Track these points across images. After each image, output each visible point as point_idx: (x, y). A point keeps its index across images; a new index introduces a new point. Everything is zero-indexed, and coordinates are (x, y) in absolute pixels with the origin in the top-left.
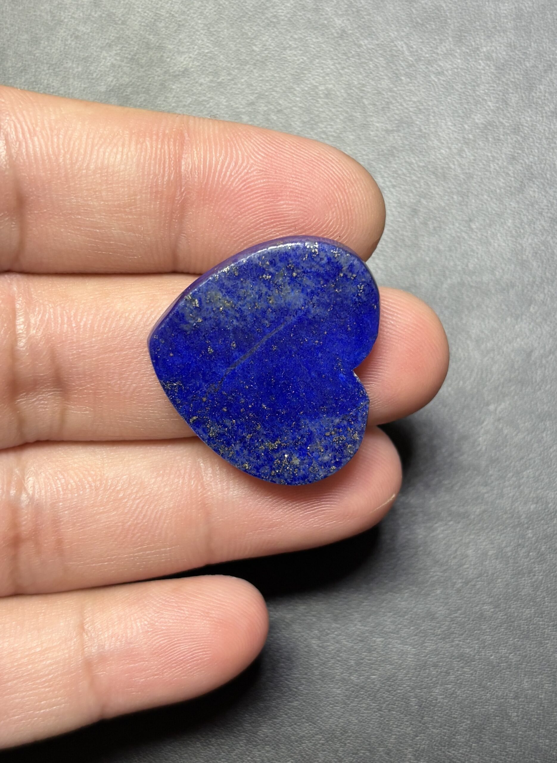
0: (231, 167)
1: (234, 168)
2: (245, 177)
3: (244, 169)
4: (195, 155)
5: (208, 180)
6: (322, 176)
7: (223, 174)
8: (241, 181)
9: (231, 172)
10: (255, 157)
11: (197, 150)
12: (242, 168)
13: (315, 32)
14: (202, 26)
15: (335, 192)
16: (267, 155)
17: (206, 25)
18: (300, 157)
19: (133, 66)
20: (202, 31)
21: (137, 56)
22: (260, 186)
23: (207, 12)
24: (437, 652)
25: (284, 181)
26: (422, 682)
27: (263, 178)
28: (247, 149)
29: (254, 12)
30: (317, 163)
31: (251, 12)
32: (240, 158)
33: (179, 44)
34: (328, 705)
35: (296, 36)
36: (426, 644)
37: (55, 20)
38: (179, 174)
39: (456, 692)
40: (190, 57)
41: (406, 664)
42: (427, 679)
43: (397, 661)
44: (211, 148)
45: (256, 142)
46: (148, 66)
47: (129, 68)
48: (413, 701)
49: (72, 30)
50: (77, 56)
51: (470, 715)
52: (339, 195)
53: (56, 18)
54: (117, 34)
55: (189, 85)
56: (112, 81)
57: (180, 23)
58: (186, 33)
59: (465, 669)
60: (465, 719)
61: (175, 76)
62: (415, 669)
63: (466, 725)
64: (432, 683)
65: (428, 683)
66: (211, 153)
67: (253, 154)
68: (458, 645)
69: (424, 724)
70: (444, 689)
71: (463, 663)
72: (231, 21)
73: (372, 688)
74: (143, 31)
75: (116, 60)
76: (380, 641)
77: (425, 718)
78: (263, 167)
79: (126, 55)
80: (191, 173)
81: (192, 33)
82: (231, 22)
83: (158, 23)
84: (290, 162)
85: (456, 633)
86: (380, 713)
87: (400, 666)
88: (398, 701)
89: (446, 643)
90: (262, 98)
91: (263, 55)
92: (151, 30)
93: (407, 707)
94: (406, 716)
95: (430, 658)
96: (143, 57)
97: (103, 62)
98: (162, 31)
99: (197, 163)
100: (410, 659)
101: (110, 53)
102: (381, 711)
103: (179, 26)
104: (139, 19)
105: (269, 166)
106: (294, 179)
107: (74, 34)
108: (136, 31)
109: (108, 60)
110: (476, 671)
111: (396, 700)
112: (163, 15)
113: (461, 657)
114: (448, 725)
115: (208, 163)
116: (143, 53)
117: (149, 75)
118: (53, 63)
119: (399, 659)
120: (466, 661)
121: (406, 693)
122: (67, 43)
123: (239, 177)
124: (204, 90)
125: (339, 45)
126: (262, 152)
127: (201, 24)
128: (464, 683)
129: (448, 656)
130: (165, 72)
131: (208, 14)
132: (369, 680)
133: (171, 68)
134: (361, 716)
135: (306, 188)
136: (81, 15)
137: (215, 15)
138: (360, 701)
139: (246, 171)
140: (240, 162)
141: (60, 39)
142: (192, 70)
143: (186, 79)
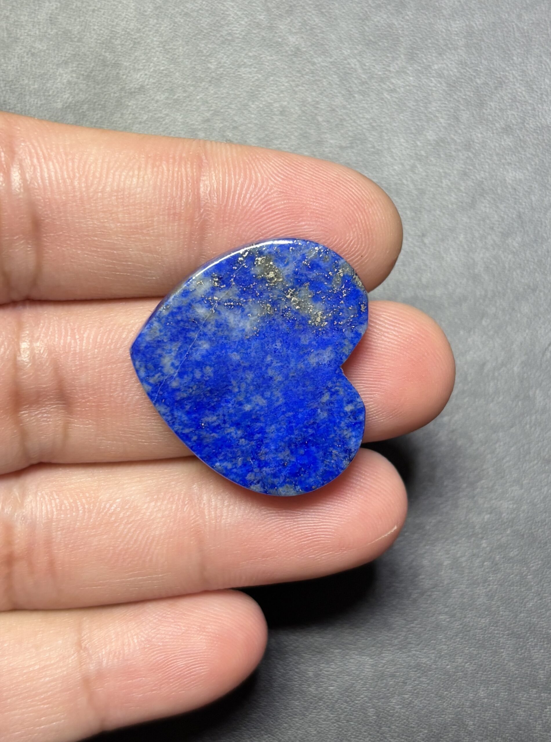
0: (251, 189)
1: (254, 191)
2: (266, 199)
3: (264, 191)
4: (214, 178)
5: (227, 201)
6: (341, 196)
7: (243, 196)
8: (261, 203)
9: (251, 193)
10: (275, 179)
11: (215, 173)
12: (262, 190)
13: (270, 50)
14: (158, 43)
15: (355, 212)
16: (286, 177)
17: (161, 43)
18: (320, 178)
19: (90, 83)
20: (157, 49)
21: (94, 73)
22: (281, 207)
23: (163, 30)
24: (394, 663)
25: (305, 202)
26: (379, 692)
27: (284, 200)
28: (266, 171)
29: (210, 30)
30: (336, 184)
31: (206, 29)
32: (260, 181)
33: (135, 61)
34: (287, 717)
35: (250, 54)
36: (383, 655)
37: (12, 37)
38: (197, 197)
39: (413, 702)
40: (146, 75)
41: (364, 674)
42: (384, 690)
43: (354, 672)
44: (229, 170)
45: (275, 164)
46: (104, 83)
47: (85, 85)
48: (371, 712)
49: (29, 47)
50: (34, 73)
51: (427, 725)
52: (359, 215)
53: (12, 35)
54: (74, 51)
55: (144, 102)
56: (68, 98)
57: (136, 40)
58: (141, 50)
59: (421, 679)
60: (422, 728)
61: (131, 93)
62: (373, 679)
63: (423, 734)
64: (389, 693)
65: (386, 694)
66: (230, 175)
67: (272, 176)
68: (414, 655)
69: (381, 734)
70: (401, 699)
71: (419, 673)
72: (186, 38)
73: (330, 700)
74: (99, 48)
75: (72, 77)
76: (338, 653)
77: (383, 728)
78: (283, 189)
79: (82, 73)
80: (210, 195)
81: (147, 51)
82: (187, 40)
83: (113, 41)
84: (310, 184)
85: (412, 644)
86: (338, 724)
87: (357, 677)
88: (356, 711)
89: (404, 653)
90: (218, 115)
91: (218, 72)
92: (107, 48)
93: (365, 717)
94: (364, 726)
95: (387, 668)
96: (100, 74)
97: (59, 80)
98: (118, 49)
99: (215, 186)
100: (368, 670)
101: (66, 70)
102: (339, 722)
103: (135, 43)
104: (95, 37)
105: (289, 187)
106: (315, 200)
107: (30, 51)
108: (92, 48)
109: (64, 77)
110: (432, 681)
111: (353, 711)
112: (119, 33)
113: (418, 666)
114: (405, 734)
115: (227, 186)
116: (99, 71)
117: (105, 92)
118: (10, 79)
119: (357, 670)
120: (423, 670)
121: (364, 704)
122: (23, 60)
123: (260, 198)
124: (160, 107)
125: (294, 63)
126: (281, 174)
127: (156, 41)
128: (421, 693)
129: (405, 666)
130: (122, 89)
131: (163, 32)
132: (327, 692)
133: (127, 85)
134: (319, 727)
135: (327, 209)
136: (37, 32)
137: (171, 32)
138: (319, 712)
139: (266, 192)
140: (260, 183)
141: (16, 56)
142: (148, 87)
143: (142, 96)
